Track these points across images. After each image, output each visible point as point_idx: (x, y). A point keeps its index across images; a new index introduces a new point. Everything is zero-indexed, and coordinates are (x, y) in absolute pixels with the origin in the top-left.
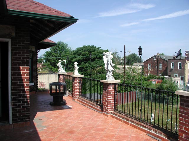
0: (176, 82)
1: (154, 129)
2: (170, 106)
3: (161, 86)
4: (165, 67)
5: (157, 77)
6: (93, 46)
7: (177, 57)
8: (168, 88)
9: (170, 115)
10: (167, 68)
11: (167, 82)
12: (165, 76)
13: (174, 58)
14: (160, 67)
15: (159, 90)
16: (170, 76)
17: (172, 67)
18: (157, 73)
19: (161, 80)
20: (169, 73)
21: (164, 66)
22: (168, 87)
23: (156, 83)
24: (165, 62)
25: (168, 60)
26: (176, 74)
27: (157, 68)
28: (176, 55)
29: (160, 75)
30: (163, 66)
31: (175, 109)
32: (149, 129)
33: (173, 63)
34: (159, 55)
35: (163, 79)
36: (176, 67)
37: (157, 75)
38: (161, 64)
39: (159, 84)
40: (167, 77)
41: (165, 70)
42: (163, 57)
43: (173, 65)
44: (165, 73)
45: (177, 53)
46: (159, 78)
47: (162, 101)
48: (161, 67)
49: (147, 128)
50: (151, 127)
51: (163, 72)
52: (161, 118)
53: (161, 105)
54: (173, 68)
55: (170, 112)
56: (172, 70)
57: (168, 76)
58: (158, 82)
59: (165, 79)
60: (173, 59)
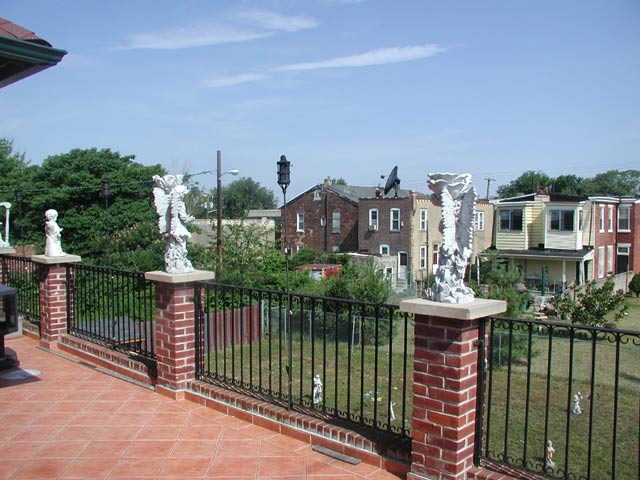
0: (385, 272)
1: (335, 428)
2: (370, 349)
3: (340, 286)
4: (352, 222)
5: (326, 256)
6: (108, 150)
7: (387, 191)
8: (362, 293)
9: (369, 377)
10: (356, 228)
11: (356, 272)
12: (350, 254)
13: (378, 193)
14: (336, 224)
15: (335, 300)
16: (365, 251)
17: (370, 224)
18: (326, 243)
19: (338, 267)
20: (362, 243)
21: (347, 221)
22: (362, 287)
23: (323, 275)
24: (351, 207)
25: (360, 199)
26: (385, 246)
27: (326, 227)
28: (384, 185)
29: (335, 248)
30: (344, 219)
31: (384, 359)
32: (320, 429)
33: (374, 210)
34: (330, 183)
35: (344, 261)
36: (384, 222)
37: (325, 250)
38: (336, 215)
39: (332, 278)
40: (356, 254)
41: (349, 234)
42: (345, 192)
43: (374, 217)
44: (351, 242)
45: (386, 178)
46: (332, 261)
47: (343, 333)
48: (339, 222)
49: (313, 426)
50: (327, 421)
51: (345, 240)
52: (343, 388)
53: (343, 346)
54: (376, 228)
55: (369, 367)
56: (373, 231)
57: (360, 252)
58: (329, 273)
59: (350, 263)
60: (374, 196)
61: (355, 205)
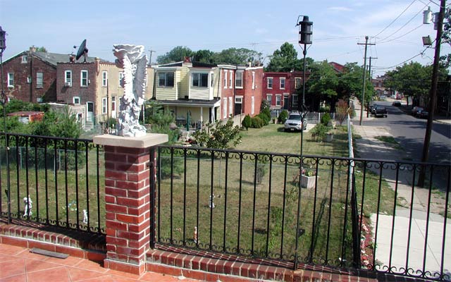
0: (77, 116)
1: (47, 233)
3: (44, 127)
4: (52, 80)
5: (32, 105)
7: (78, 57)
8: (60, 132)
10: (55, 84)
11: (56, 117)
12: (51, 104)
13: (71, 59)
14: (39, 81)
15: (40, 139)
16: (62, 101)
17: (66, 81)
18: (31, 96)
19: (42, 114)
20: (60, 96)
21: (48, 79)
22: (60, 128)
23: (30, 120)
24: (51, 69)
25: (58, 63)
26: (77, 97)
27: (31, 83)
28: (76, 53)
29: (39, 100)
30: (45, 78)
32: (35, 235)
33: (69, 71)
34: (34, 51)
35: (46, 109)
36: (76, 80)
37: (31, 101)
38: (39, 75)
39: (37, 122)
40: (54, 104)
41: (50, 89)
42: (46, 58)
43: (68, 77)
44: (51, 95)
45: (78, 48)
46: (37, 109)
47: (48, 162)
48: (41, 80)
49: (30, 234)
50: (41, 229)
51: (46, 93)
54: (70, 84)
56: (68, 87)
57: (59, 102)
58: (34, 118)
59: (51, 110)
60: (69, 61)
61: (54, 67)
